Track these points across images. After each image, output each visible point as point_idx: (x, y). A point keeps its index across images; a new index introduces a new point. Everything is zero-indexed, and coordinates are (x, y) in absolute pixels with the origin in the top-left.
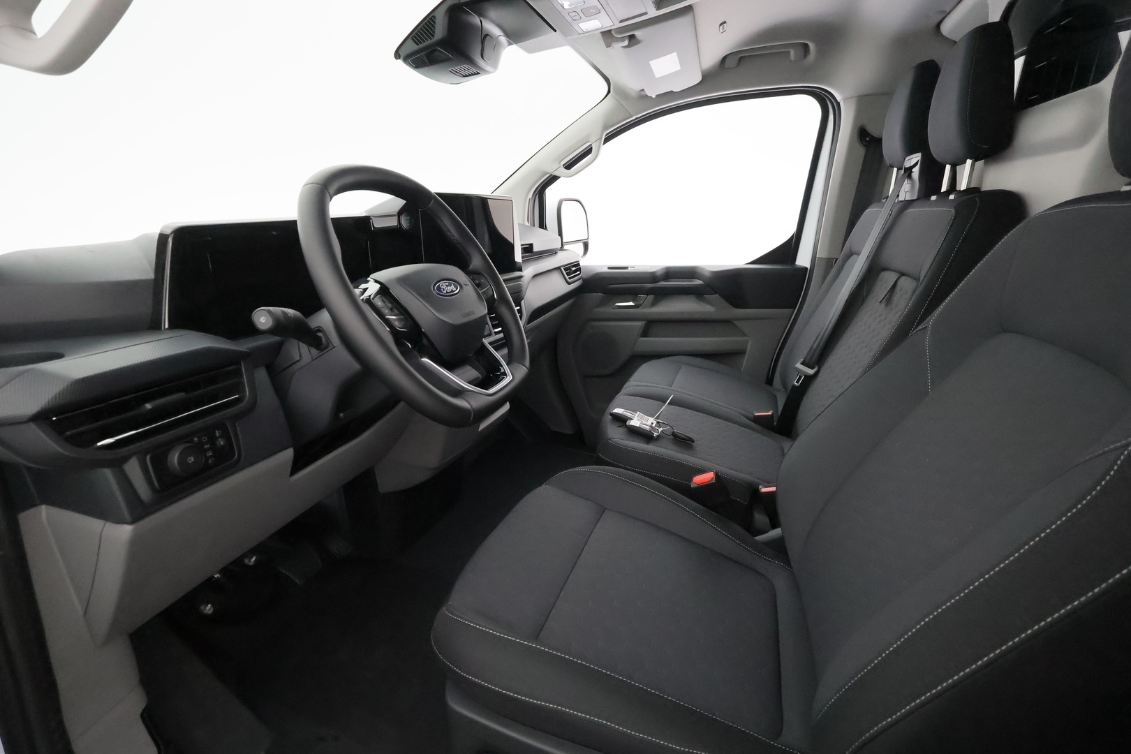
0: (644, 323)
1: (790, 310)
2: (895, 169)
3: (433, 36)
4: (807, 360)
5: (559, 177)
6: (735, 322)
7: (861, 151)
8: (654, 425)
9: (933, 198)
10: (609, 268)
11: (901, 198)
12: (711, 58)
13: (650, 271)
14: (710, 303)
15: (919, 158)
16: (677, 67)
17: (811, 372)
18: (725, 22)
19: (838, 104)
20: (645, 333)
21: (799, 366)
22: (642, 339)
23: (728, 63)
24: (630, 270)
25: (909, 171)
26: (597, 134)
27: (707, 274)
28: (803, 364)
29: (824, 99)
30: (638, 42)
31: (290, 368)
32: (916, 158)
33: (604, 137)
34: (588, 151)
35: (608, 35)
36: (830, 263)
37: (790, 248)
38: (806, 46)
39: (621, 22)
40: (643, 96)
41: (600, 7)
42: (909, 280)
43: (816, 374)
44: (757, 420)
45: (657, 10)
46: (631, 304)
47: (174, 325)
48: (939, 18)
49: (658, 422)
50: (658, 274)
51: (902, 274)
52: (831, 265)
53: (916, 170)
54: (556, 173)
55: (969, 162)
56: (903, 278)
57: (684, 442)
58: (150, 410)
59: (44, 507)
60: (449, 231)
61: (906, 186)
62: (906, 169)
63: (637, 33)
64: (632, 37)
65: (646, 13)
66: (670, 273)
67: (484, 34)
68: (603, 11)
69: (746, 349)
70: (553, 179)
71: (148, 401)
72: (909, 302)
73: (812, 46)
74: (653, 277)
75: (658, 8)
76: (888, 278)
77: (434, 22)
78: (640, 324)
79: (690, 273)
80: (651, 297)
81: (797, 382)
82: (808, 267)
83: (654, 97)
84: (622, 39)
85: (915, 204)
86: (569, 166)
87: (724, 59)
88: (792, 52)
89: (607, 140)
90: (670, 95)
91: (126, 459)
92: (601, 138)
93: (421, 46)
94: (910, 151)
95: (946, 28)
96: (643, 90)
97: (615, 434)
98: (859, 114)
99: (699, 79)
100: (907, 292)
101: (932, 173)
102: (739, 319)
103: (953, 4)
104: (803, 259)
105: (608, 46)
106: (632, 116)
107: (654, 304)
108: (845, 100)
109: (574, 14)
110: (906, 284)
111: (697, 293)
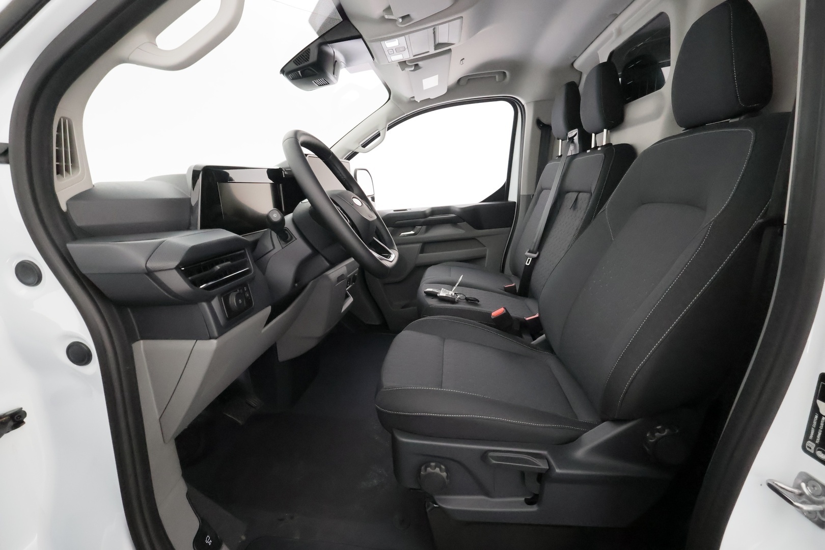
0: (421, 244)
1: (509, 228)
2: (560, 141)
3: (308, 61)
4: (532, 249)
5: (358, 153)
6: (478, 239)
7: (539, 132)
8: (453, 295)
9: (588, 151)
10: (394, 211)
11: (569, 154)
12: (453, 79)
13: (422, 210)
14: (461, 228)
15: (577, 132)
16: (436, 84)
17: (535, 256)
18: (464, 59)
19: (523, 106)
20: (422, 251)
21: (527, 253)
22: (420, 255)
23: (462, 82)
24: (408, 211)
25: (572, 139)
26: (384, 124)
27: (457, 210)
28: (529, 252)
29: (514, 103)
30: (420, 68)
31: (267, 255)
32: (575, 131)
33: (387, 127)
34: (378, 135)
35: (403, 64)
36: (529, 198)
37: (504, 191)
38: (504, 73)
39: (414, 56)
40: (412, 101)
41: (406, 47)
42: (585, 194)
43: (538, 256)
44: (506, 290)
45: (435, 50)
46: (412, 232)
47: (203, 227)
48: (573, 60)
49: (455, 293)
50: (427, 212)
51: (579, 192)
52: (530, 199)
53: (576, 139)
54: (356, 151)
55: (605, 130)
56: (581, 194)
57: (473, 301)
58: (219, 269)
59: (142, 342)
60: (341, 174)
61: (572, 147)
62: (570, 139)
63: (420, 63)
64: (417, 65)
65: (428, 52)
66: (434, 211)
67: (335, 60)
68: (407, 50)
69: (486, 255)
70: (354, 154)
71: (217, 264)
72: (588, 205)
73: (507, 73)
74: (423, 215)
75: (435, 49)
76: (571, 197)
77: (309, 52)
78: (418, 246)
79: (446, 210)
80: (424, 227)
81: (528, 263)
82: (516, 201)
83: (419, 102)
84: (411, 66)
85: (578, 155)
86: (364, 146)
87: (459, 80)
88: (497, 77)
89: (389, 128)
90: (428, 101)
91: (213, 298)
92: (386, 128)
93: (299, 66)
94: (570, 128)
95: (577, 65)
96: (413, 97)
97: (432, 302)
98: (536, 111)
99: (445, 91)
100: (585, 201)
101: (585, 139)
102: (478, 237)
103: (580, 53)
104: (513, 197)
105: (403, 70)
106: (404, 114)
107: (427, 231)
108: (527, 104)
109: (391, 51)
110: (584, 197)
111: (453, 222)
